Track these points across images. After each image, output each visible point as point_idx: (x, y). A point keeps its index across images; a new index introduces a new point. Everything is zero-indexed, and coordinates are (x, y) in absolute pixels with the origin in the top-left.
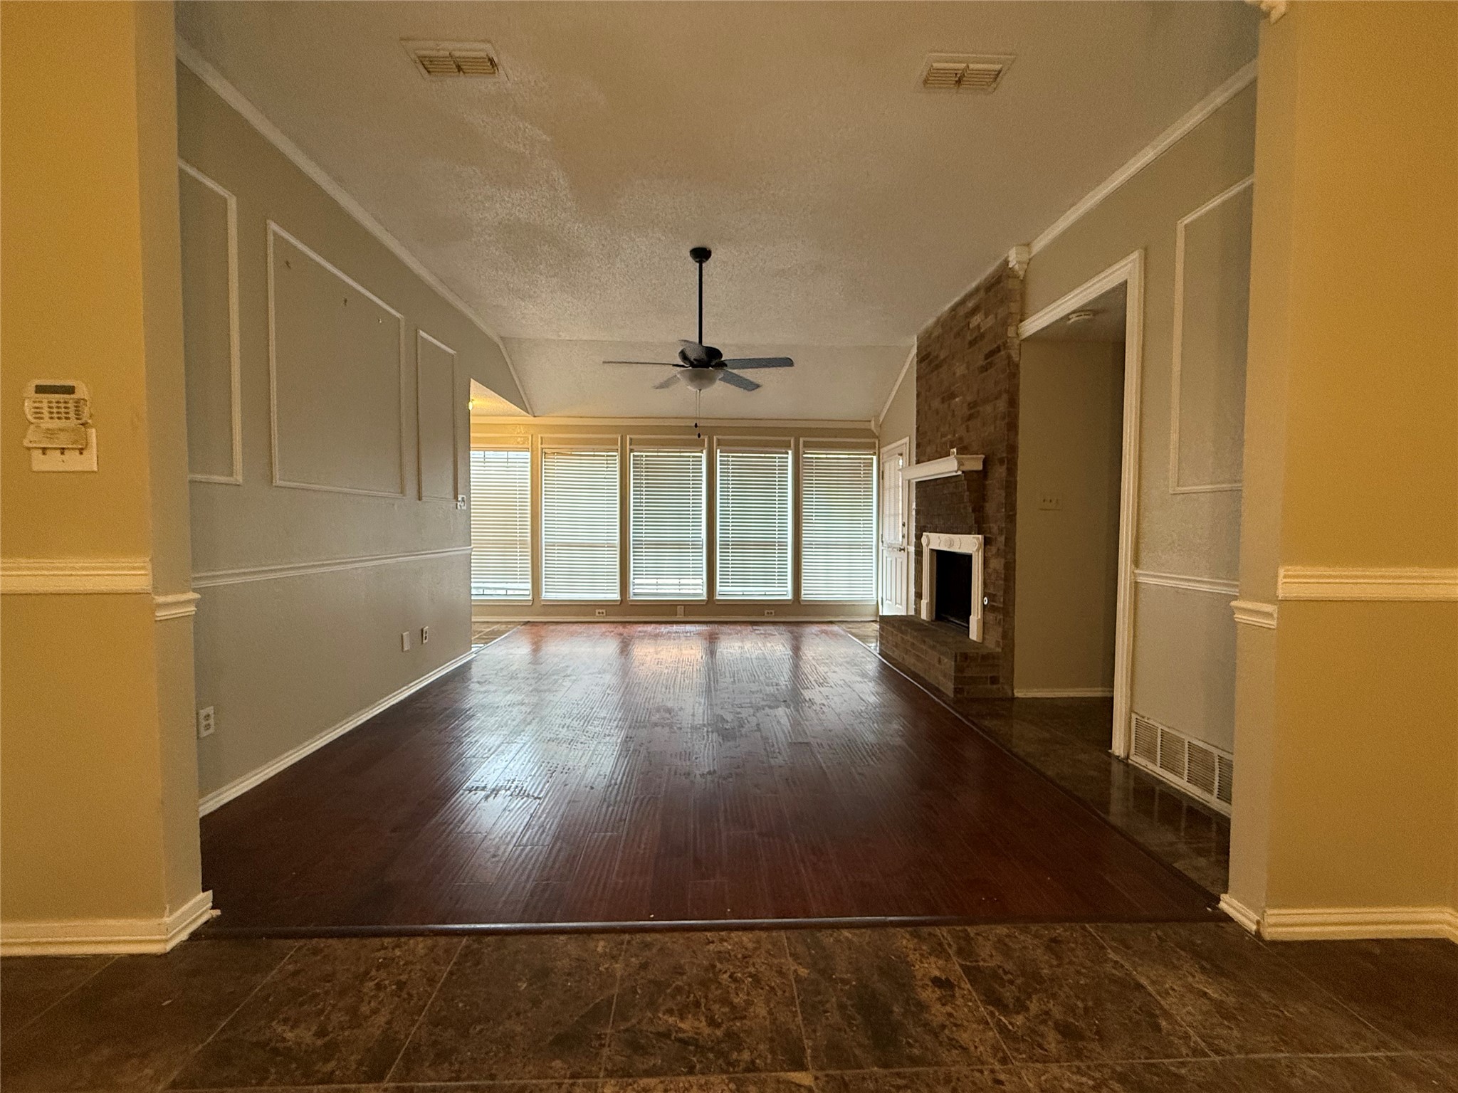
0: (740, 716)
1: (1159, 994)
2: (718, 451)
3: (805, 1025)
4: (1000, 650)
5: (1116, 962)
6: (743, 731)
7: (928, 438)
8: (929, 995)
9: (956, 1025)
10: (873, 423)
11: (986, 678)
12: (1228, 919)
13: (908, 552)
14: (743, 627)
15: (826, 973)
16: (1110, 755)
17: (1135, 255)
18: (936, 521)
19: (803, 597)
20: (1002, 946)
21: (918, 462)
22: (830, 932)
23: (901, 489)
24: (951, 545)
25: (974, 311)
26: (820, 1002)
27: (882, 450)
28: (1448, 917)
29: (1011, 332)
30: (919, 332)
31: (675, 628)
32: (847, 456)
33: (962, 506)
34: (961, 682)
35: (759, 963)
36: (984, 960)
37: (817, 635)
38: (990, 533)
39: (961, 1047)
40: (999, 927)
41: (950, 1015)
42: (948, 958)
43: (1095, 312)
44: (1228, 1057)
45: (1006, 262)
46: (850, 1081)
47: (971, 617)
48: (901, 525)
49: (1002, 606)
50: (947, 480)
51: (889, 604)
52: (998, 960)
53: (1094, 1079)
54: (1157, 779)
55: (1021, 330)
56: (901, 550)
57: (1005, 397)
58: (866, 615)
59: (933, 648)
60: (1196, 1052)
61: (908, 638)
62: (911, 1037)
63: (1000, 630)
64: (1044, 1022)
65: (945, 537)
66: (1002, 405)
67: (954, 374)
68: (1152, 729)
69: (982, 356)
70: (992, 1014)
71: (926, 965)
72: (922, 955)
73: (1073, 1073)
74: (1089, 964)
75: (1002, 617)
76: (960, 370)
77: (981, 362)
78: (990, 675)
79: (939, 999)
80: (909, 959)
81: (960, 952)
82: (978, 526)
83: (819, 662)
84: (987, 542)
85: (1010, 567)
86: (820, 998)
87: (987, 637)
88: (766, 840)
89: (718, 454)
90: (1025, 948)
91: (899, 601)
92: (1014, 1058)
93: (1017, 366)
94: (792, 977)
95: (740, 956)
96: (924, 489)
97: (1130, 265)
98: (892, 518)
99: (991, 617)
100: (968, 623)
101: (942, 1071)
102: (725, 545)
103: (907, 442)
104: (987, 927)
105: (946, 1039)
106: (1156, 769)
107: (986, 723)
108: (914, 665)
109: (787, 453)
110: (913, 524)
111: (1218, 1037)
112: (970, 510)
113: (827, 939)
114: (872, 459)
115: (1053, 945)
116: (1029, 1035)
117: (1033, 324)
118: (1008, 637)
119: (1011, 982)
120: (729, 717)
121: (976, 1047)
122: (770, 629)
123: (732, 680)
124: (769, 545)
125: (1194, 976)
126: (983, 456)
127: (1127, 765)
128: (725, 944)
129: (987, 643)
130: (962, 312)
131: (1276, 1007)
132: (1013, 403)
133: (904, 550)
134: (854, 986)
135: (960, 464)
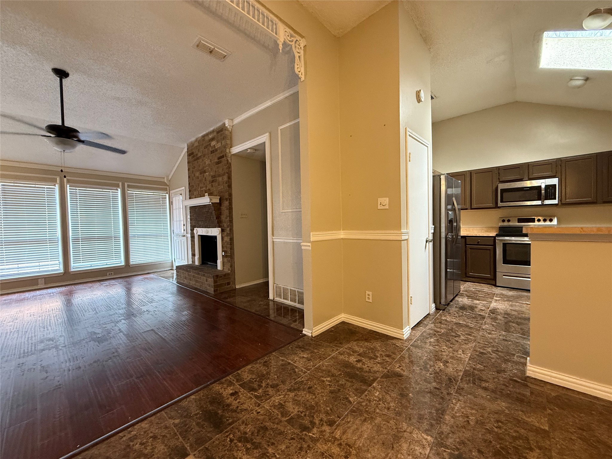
0: (106, 328)
1: (294, 363)
2: (68, 186)
3: (184, 440)
4: (230, 272)
5: (282, 360)
6: (111, 335)
7: (194, 188)
8: (231, 400)
9: (241, 404)
10: (166, 179)
11: (226, 283)
12: (305, 335)
13: (187, 237)
14: (93, 284)
15: (188, 416)
16: (269, 300)
17: (267, 134)
18: (200, 223)
19: (131, 263)
20: (251, 372)
21: (190, 198)
22: (185, 400)
23: (182, 209)
24: (207, 233)
25: (213, 139)
26: (188, 428)
27: (171, 192)
28: (343, 316)
29: (228, 151)
30: (188, 142)
31: (38, 292)
32: (153, 194)
33: (212, 216)
34: (217, 287)
35: (155, 430)
36: (246, 379)
37: (142, 280)
38: (224, 227)
39: (245, 410)
40: (248, 366)
41: (239, 402)
42: (234, 385)
43: (256, 150)
44: (311, 370)
45: (224, 124)
46: (209, 446)
47: (218, 261)
48: (183, 225)
49: (230, 255)
50: (205, 206)
51: (178, 261)
52: (250, 376)
53: (283, 395)
54: (282, 303)
55: (231, 151)
56: (183, 236)
57: (227, 175)
58: (167, 267)
59: (204, 275)
60: (305, 373)
61: (192, 274)
62: (227, 418)
63: (230, 264)
64: (268, 387)
65: (204, 229)
66: (225, 178)
67: (205, 163)
68: (280, 288)
69: (216, 158)
70: (252, 394)
71: (227, 391)
72: (225, 389)
73: (278, 397)
74: (275, 364)
75: (230, 259)
76: (207, 162)
77: (216, 160)
78: (226, 282)
79: (234, 399)
80: (220, 392)
81: (238, 381)
82: (219, 224)
83: (147, 292)
84: (223, 231)
85: (232, 239)
86: (187, 426)
87: (224, 268)
88: (141, 379)
89: (68, 188)
90: (257, 368)
91: (183, 259)
92: (262, 403)
93: (231, 164)
94: (172, 426)
95: (142, 433)
96: (194, 210)
97: (266, 137)
98: (178, 222)
99: (226, 260)
100: (217, 263)
101: (240, 421)
102: (76, 240)
103: (184, 189)
104: (244, 368)
105: (240, 411)
106: (282, 300)
107: (228, 300)
108: (195, 284)
109: (118, 190)
110: (189, 225)
111: (308, 366)
112: (215, 218)
113: (184, 403)
114: (166, 195)
115: (266, 364)
116: (264, 394)
117: (236, 150)
118: (232, 266)
119: (256, 381)
120: (98, 331)
121: (249, 407)
122: (113, 282)
123: (95, 312)
124: (109, 238)
125: (301, 354)
126: (219, 197)
127: (274, 301)
128: (132, 433)
129: (224, 270)
130: (207, 138)
131: (318, 352)
132: (230, 178)
133: (185, 236)
134: (201, 414)
135: (211, 200)
